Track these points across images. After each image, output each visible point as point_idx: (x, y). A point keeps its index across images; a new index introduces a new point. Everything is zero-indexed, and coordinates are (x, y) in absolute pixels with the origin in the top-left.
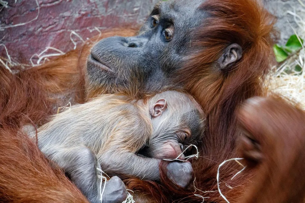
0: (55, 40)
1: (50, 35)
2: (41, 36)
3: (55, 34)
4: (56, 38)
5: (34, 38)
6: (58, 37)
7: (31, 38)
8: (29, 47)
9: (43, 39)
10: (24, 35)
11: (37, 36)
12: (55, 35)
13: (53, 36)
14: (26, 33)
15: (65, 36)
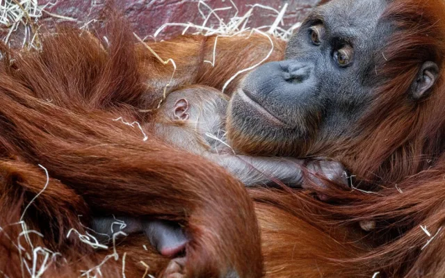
0: (174, 14)
1: (168, 9)
2: (154, 10)
3: (174, 6)
4: (176, 11)
5: (145, 14)
6: (179, 10)
7: (142, 13)
8: (138, 26)
9: (158, 15)
10: (131, 9)
11: (150, 10)
12: (174, 9)
13: (171, 9)
14: (135, 7)
15: (188, 9)
